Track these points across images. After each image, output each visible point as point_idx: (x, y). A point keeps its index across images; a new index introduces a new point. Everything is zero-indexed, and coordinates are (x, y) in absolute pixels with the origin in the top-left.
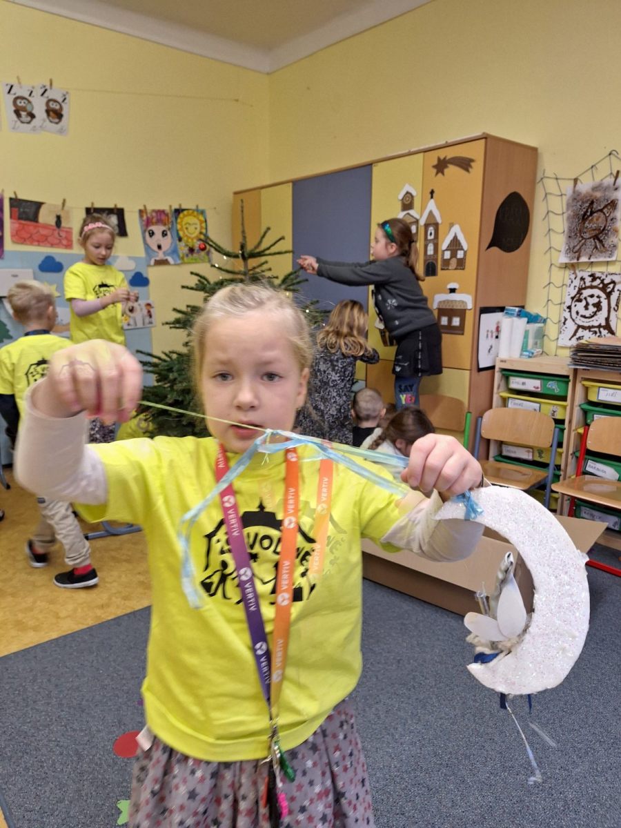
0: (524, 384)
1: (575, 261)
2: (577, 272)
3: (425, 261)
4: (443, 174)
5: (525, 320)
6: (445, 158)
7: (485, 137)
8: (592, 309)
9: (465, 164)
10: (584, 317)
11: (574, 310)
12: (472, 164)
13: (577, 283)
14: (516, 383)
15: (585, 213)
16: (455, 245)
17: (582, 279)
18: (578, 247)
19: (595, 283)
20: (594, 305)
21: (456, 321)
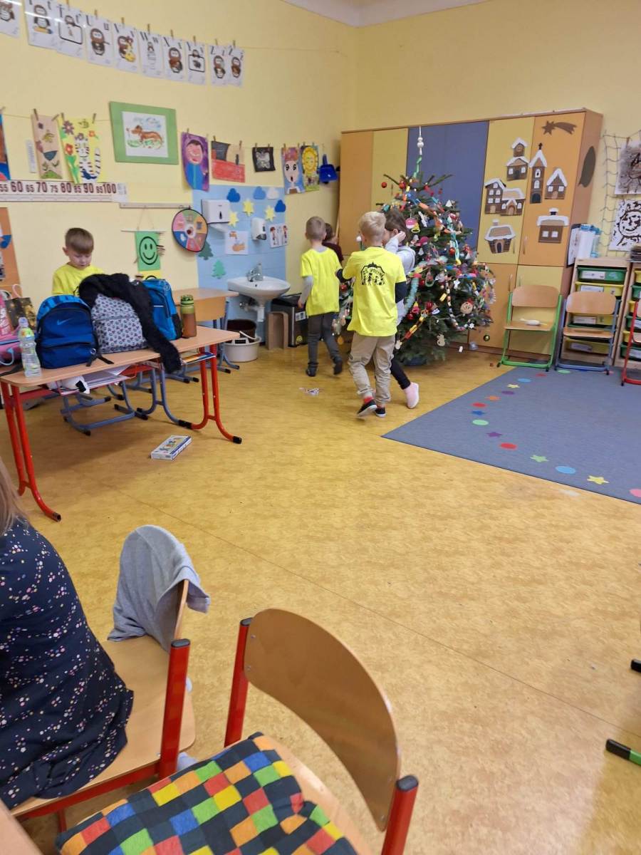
0: (593, 275)
1: (626, 193)
2: (625, 200)
3: (531, 193)
4: (550, 133)
5: (594, 232)
6: (553, 122)
7: (584, 111)
8: (634, 225)
9: (569, 128)
10: (628, 230)
11: (621, 225)
12: (574, 128)
13: (625, 207)
14: (587, 275)
15: (633, 162)
16: (557, 182)
17: (629, 205)
18: (627, 184)
19: (637, 208)
20: (636, 222)
21: (555, 234)
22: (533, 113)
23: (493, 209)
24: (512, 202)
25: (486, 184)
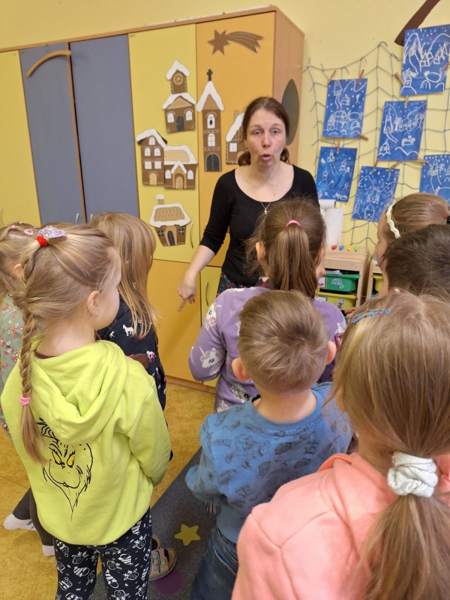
3: (205, 153)
4: (222, 51)
6: (224, 32)
9: (251, 41)
12: (259, 42)
22: (192, 18)
23: (153, 177)
24: (179, 167)
25: (138, 138)
